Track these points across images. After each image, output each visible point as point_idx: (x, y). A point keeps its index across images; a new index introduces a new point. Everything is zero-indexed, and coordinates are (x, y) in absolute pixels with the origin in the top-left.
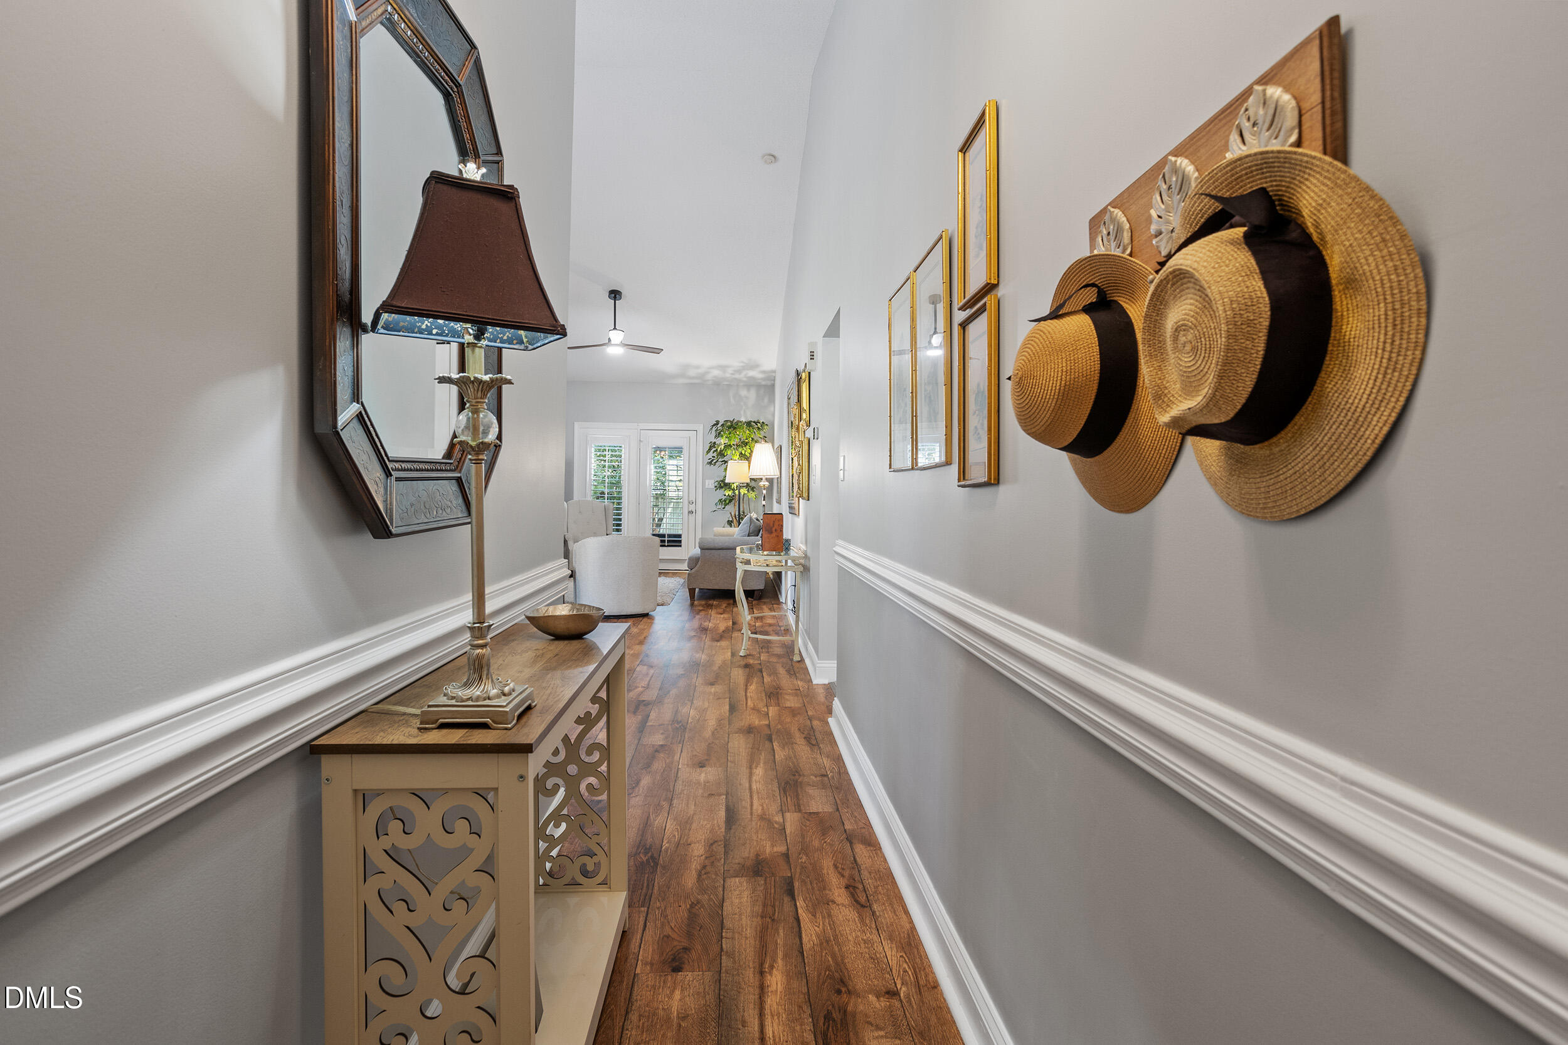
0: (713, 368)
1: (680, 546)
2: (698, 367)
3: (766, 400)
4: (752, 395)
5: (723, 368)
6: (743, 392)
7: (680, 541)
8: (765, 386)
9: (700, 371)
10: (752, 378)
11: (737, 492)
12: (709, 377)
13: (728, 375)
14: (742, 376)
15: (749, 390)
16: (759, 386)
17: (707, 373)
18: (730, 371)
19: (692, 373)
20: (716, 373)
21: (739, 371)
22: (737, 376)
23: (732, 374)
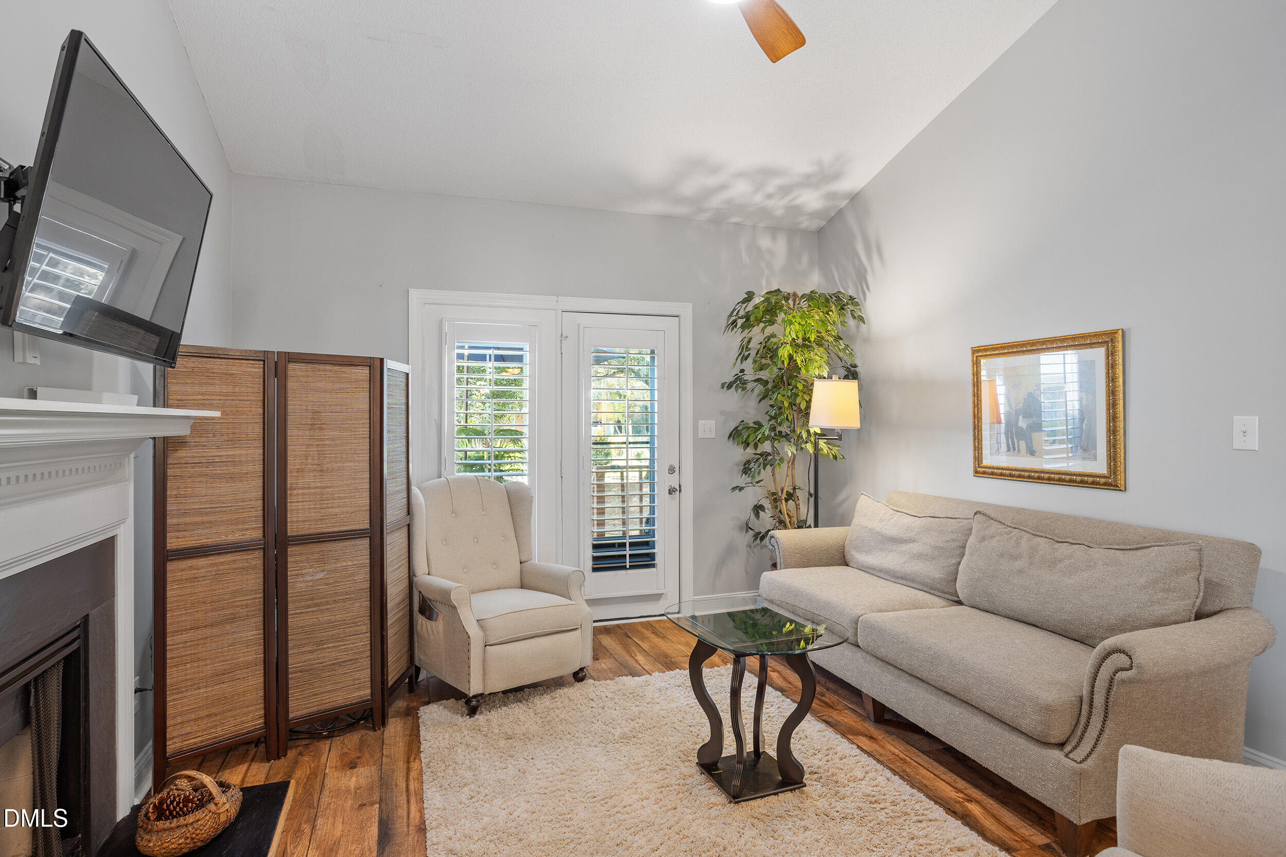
0: (741, 175)
1: (653, 566)
2: (715, 169)
3: (805, 259)
4: (780, 247)
5: (766, 173)
6: (765, 242)
7: (652, 556)
8: (805, 232)
9: (711, 181)
10: (795, 210)
11: (810, 448)
12: (716, 201)
13: (758, 198)
14: (778, 206)
15: (774, 238)
16: (793, 232)
17: (723, 187)
18: (772, 186)
19: (689, 187)
20: (741, 189)
21: (785, 190)
22: (771, 203)
23: (770, 196)
